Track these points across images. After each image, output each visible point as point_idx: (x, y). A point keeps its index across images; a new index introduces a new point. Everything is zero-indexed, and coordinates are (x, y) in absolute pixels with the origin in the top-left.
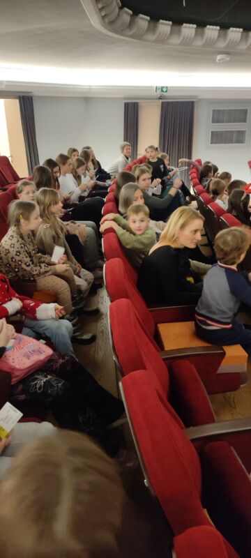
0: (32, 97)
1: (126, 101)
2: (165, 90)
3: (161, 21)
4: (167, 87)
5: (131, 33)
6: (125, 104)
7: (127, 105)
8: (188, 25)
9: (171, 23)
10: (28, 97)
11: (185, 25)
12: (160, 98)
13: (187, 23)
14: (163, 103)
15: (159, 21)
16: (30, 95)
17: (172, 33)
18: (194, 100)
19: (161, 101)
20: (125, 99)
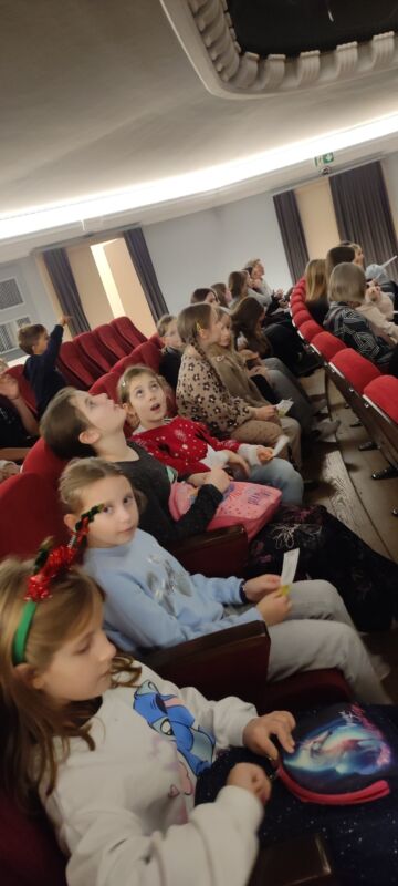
0: (140, 229)
1: (276, 194)
2: (329, 158)
3: (303, 54)
4: (331, 154)
5: (263, 86)
6: (274, 198)
7: (277, 200)
8: (344, 46)
9: (317, 52)
10: (135, 230)
11: (339, 47)
12: (325, 173)
13: (341, 44)
14: (331, 179)
15: (298, 55)
16: (136, 226)
17: (322, 66)
18: (379, 159)
19: (327, 177)
20: (273, 191)
